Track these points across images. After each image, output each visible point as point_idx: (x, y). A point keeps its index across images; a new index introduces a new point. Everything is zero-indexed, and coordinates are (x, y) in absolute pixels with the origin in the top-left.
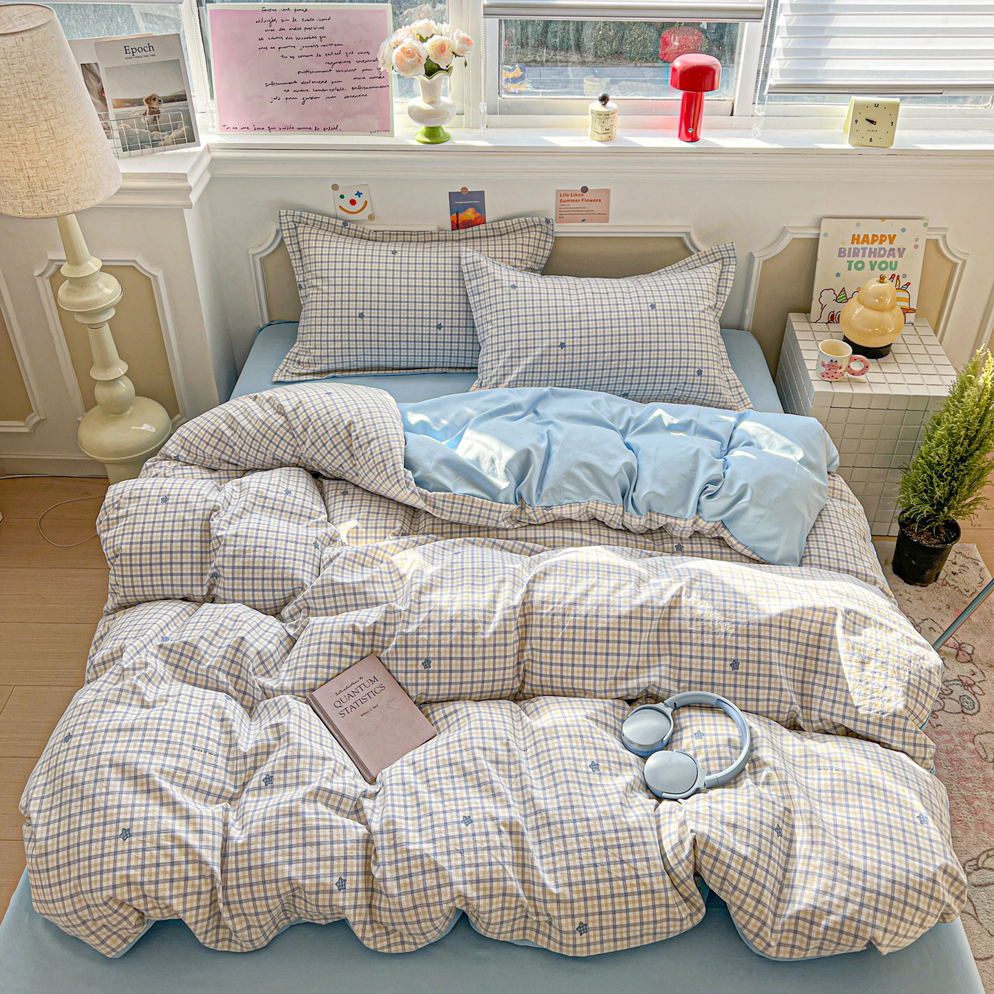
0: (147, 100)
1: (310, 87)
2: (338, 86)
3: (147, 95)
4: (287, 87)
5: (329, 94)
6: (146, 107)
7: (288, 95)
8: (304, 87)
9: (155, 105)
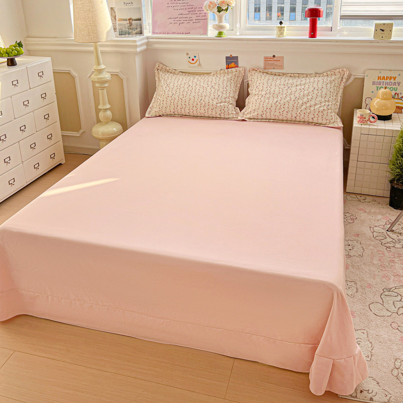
0: (129, 20)
1: (182, 19)
2: (191, 19)
3: (129, 18)
4: (174, 19)
5: (188, 22)
6: (128, 22)
7: (175, 22)
8: (180, 19)
9: (131, 21)
